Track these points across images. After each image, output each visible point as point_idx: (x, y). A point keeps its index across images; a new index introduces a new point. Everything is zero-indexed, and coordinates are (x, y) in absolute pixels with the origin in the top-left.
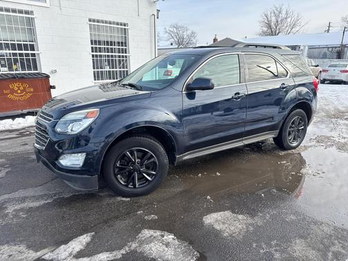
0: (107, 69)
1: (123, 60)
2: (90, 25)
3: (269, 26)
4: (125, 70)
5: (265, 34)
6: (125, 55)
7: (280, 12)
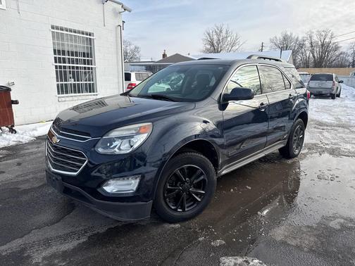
0: (72, 81)
1: (89, 72)
2: (53, 32)
3: (212, 45)
4: (91, 82)
5: (208, 51)
6: (90, 66)
7: (221, 31)
